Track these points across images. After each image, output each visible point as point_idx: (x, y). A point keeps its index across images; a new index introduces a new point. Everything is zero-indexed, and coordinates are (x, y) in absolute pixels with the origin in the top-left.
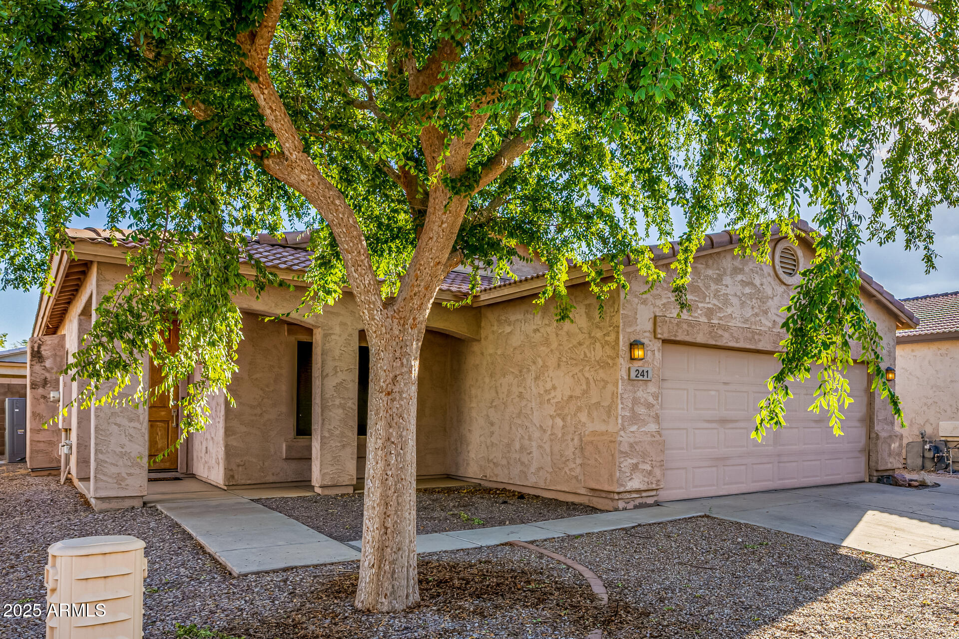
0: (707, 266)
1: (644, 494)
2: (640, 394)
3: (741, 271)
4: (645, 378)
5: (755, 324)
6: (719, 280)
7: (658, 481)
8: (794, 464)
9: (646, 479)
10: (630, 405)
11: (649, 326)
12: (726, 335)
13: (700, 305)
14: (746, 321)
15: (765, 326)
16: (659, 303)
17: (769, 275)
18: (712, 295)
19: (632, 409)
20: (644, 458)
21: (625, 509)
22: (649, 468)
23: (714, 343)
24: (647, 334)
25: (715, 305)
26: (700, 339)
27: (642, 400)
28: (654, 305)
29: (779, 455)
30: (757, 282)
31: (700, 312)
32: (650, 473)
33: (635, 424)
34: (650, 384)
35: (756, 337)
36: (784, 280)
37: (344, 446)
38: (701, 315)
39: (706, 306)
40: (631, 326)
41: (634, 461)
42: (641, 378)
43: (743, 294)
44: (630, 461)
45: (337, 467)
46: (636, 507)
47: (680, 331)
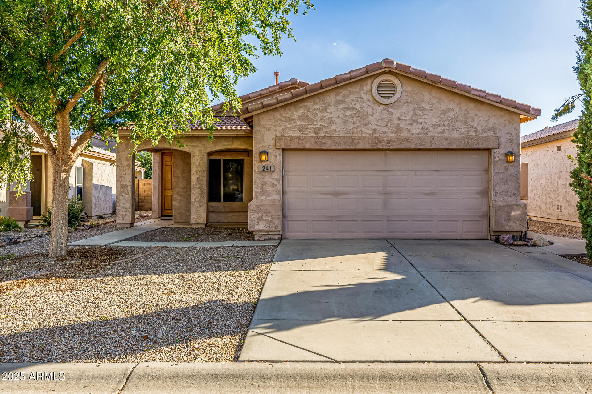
0: (315, 103)
1: (270, 233)
2: (267, 179)
3: (342, 102)
4: (269, 170)
5: (357, 133)
6: (324, 110)
7: (277, 226)
8: (405, 222)
9: (268, 225)
10: (261, 185)
11: (273, 142)
12: (329, 142)
13: (309, 127)
14: (349, 132)
15: (366, 133)
16: (279, 129)
17: (369, 100)
18: (319, 120)
19: (262, 187)
20: (266, 213)
21: (259, 240)
22: (270, 219)
23: (319, 148)
24: (271, 147)
25: (321, 125)
26: (307, 146)
27: (269, 182)
28: (276, 131)
29: (388, 216)
30: (358, 106)
31: (309, 131)
32: (271, 222)
33: (265, 195)
34: (273, 174)
35: (355, 141)
36: (381, 102)
37: (201, 206)
38: (310, 132)
39: (314, 126)
40: (260, 144)
41: (260, 215)
42: (266, 170)
43: (345, 116)
44: (257, 215)
45: (198, 215)
46: (265, 240)
47: (293, 143)
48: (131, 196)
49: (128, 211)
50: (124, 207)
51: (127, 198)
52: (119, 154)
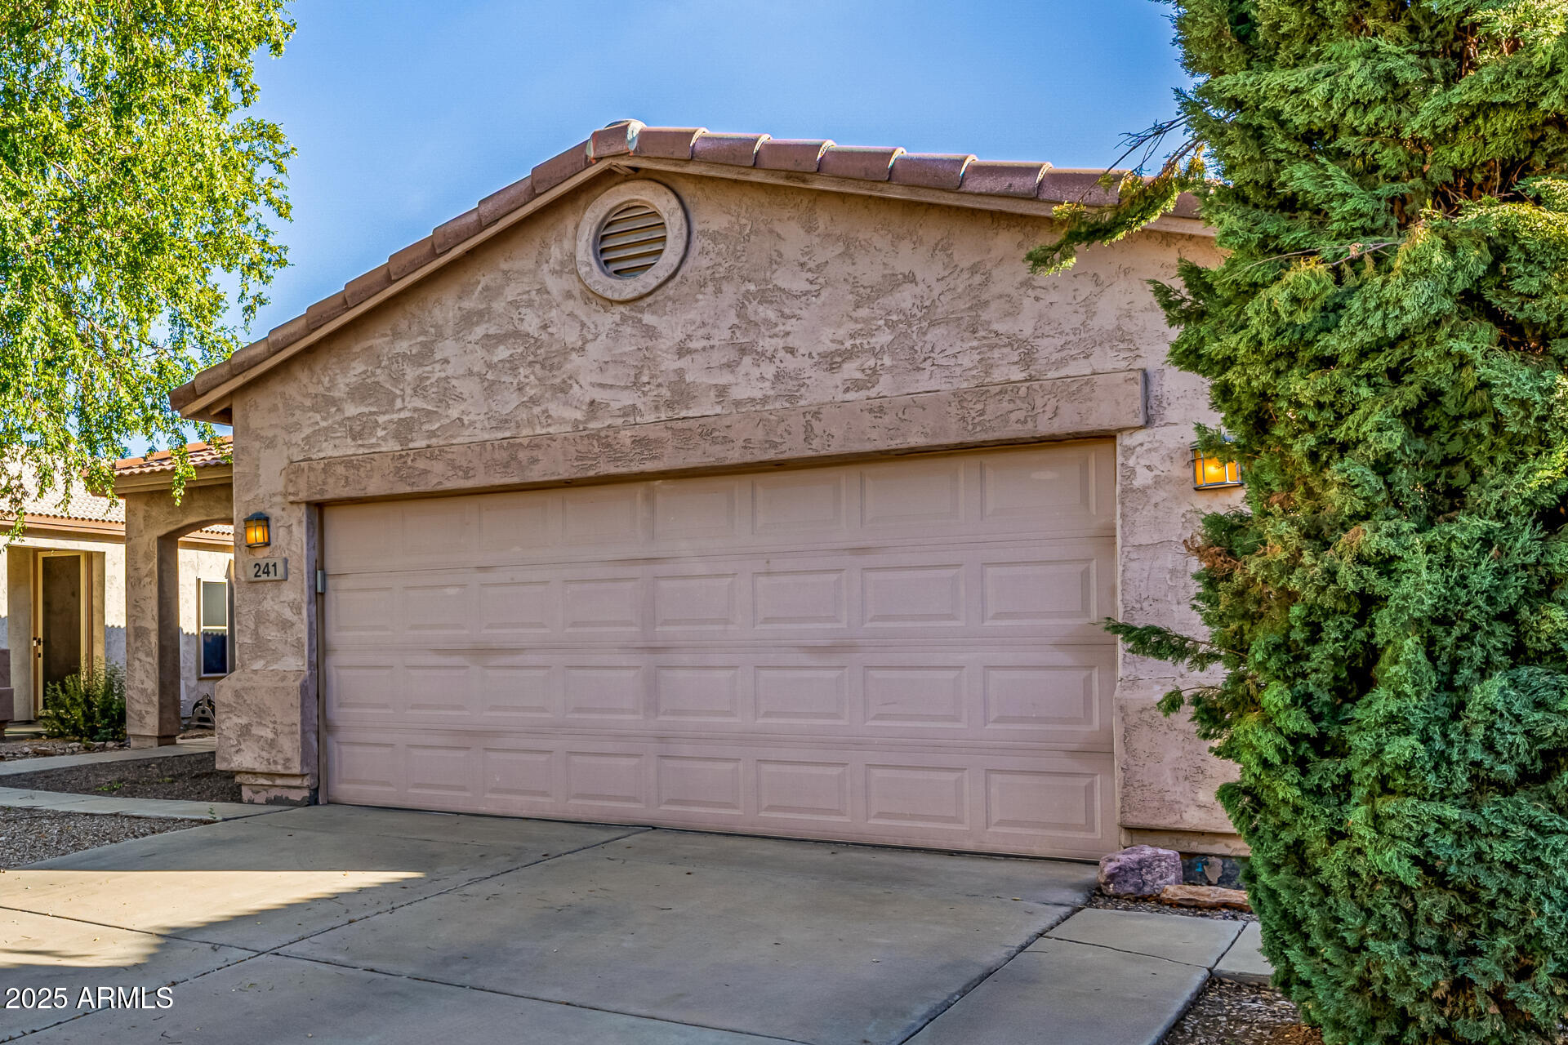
0: (396, 335)
1: (279, 782)
2: (268, 604)
3: (481, 315)
4: (272, 577)
5: (530, 423)
6: (425, 355)
7: (288, 760)
8: (730, 766)
9: (264, 754)
10: (252, 626)
11: (279, 484)
12: (438, 467)
13: (381, 419)
14: (504, 422)
15: (562, 421)
16: (297, 437)
17: (569, 295)
18: (409, 391)
19: (256, 630)
20: (260, 717)
21: (251, 802)
22: (271, 735)
23: (408, 489)
24: (278, 499)
25: (415, 410)
26: (375, 487)
27: (273, 616)
28: (288, 445)
29: (661, 739)
30: (531, 324)
31: (380, 433)
32: (272, 744)
33: (261, 657)
34: (285, 585)
35: (522, 455)
36: (609, 294)
38: (384, 438)
39: (395, 417)
40: (249, 490)
41: (244, 721)
42: (264, 577)
43: (490, 366)
44: (236, 720)
46: (269, 802)
47: (331, 481)
48: (156, 659)
49: (150, 702)
50: (143, 691)
51: (148, 667)
52: (132, 542)
